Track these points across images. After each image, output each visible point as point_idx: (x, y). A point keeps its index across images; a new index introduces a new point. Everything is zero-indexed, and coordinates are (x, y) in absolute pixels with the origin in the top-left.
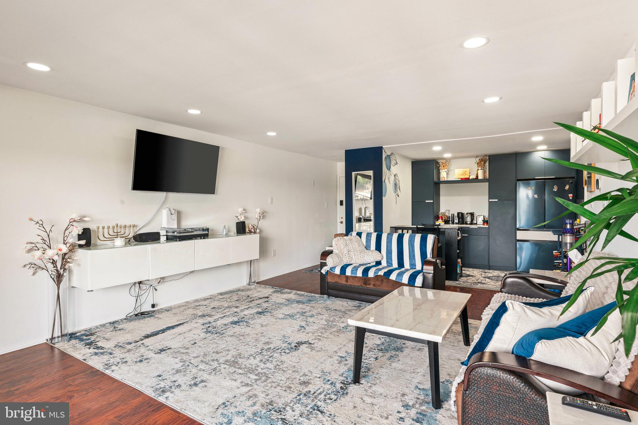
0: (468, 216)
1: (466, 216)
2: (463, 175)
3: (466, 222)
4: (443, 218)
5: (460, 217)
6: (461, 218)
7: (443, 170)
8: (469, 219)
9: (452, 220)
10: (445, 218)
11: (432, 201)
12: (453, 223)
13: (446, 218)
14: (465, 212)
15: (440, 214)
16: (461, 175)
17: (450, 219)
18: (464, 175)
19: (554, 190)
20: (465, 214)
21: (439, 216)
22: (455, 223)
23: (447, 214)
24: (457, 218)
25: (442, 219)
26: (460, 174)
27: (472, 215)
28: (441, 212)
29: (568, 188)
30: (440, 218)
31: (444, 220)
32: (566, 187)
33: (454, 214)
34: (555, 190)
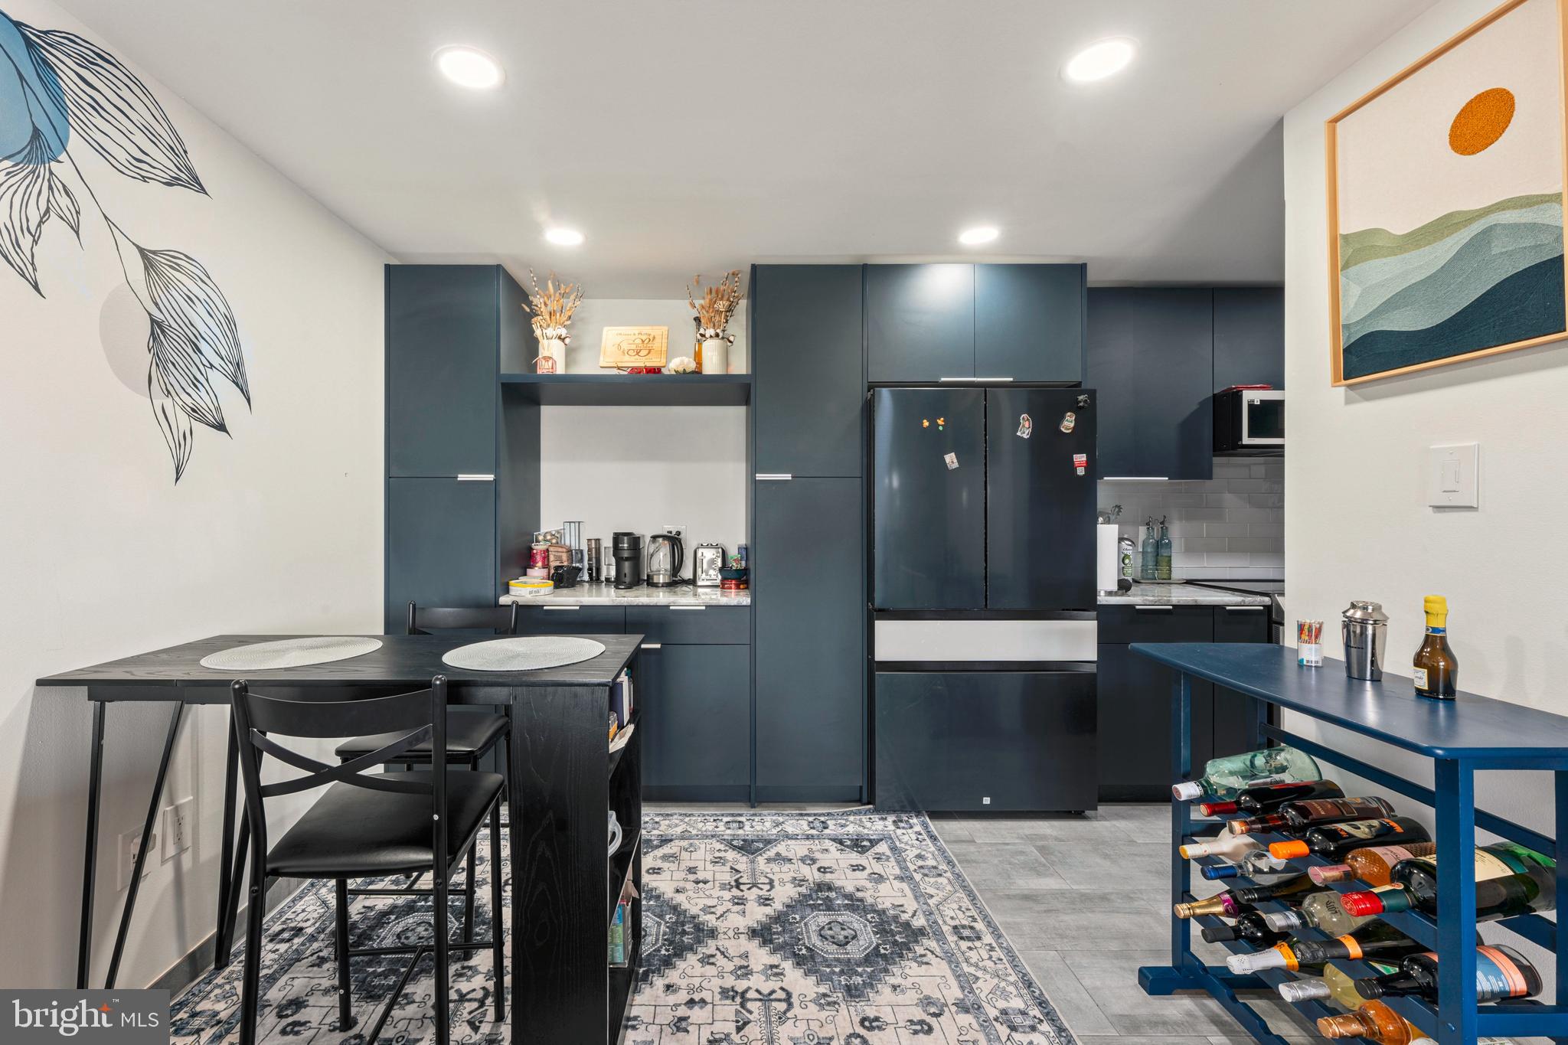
0: (657, 550)
1: (647, 547)
2: (638, 353)
3: (648, 576)
4: (552, 558)
5: (626, 554)
6: (627, 559)
7: (550, 332)
8: (660, 561)
9: (590, 569)
10: (559, 558)
11: (490, 477)
12: (595, 579)
13: (565, 557)
14: (645, 530)
15: (537, 541)
16: (631, 352)
17: (581, 560)
18: (643, 353)
19: (1019, 434)
20: (648, 539)
21: (531, 549)
22: (603, 578)
23: (570, 541)
24: (613, 560)
25: (546, 566)
26: (625, 346)
27: (674, 541)
28: (543, 530)
29: (1072, 425)
30: (538, 558)
31: (557, 568)
32: (1065, 423)
33: (598, 541)
34: (1025, 436)
